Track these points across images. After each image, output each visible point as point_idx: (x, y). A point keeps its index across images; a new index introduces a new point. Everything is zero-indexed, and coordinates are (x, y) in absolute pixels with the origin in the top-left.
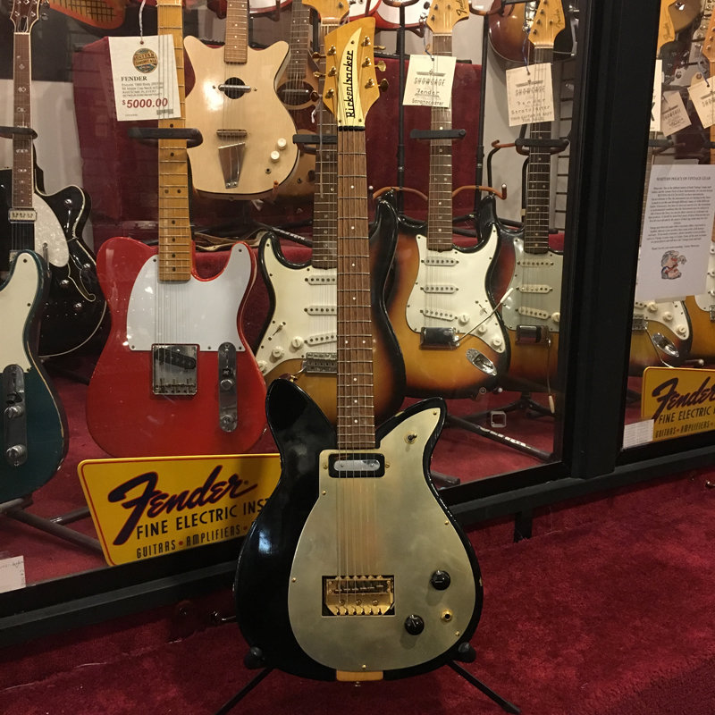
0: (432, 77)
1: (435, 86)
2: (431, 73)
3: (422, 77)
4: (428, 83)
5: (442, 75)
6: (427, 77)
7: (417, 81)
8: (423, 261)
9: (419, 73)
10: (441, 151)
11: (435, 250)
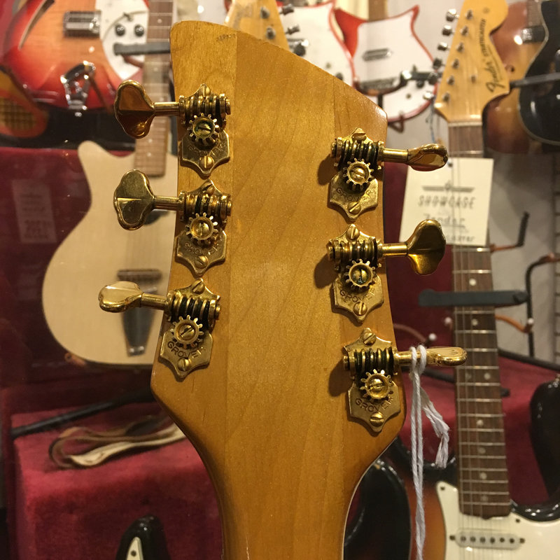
0: (449, 195)
1: (457, 210)
2: (449, 188)
3: (432, 194)
4: (443, 203)
5: (468, 190)
6: (441, 195)
7: (424, 202)
8: (452, 538)
9: (427, 189)
10: (475, 323)
11: (476, 515)
